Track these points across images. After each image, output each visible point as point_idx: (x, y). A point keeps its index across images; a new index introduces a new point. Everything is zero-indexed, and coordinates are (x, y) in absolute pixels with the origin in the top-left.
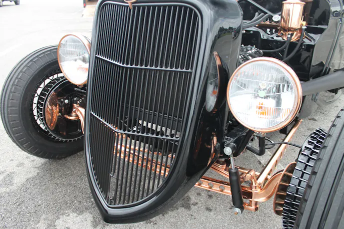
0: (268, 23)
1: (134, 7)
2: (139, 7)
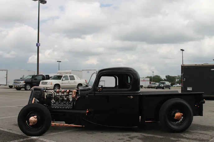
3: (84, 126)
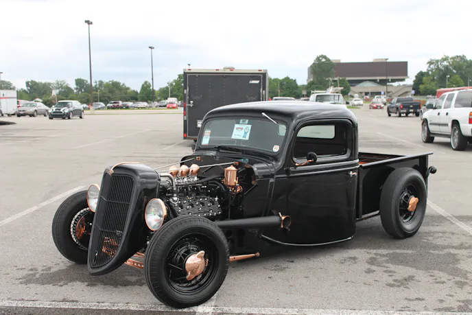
2: (114, 176)
3: (258, 254)
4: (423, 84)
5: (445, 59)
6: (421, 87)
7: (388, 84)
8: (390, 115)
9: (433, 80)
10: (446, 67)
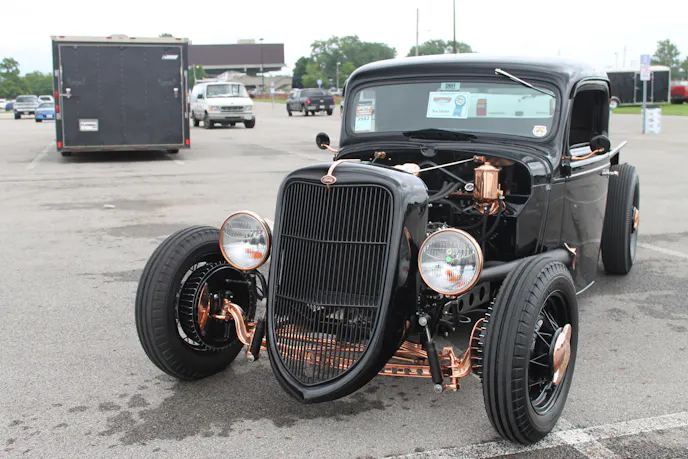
0: (460, 192)
1: (332, 188)
2: (336, 188)
4: (306, 73)
5: (335, 40)
6: (305, 78)
7: (258, 74)
8: (290, 115)
9: (319, 69)
10: (336, 52)
